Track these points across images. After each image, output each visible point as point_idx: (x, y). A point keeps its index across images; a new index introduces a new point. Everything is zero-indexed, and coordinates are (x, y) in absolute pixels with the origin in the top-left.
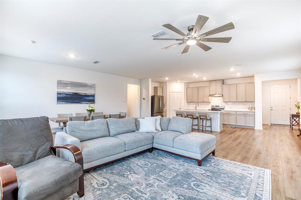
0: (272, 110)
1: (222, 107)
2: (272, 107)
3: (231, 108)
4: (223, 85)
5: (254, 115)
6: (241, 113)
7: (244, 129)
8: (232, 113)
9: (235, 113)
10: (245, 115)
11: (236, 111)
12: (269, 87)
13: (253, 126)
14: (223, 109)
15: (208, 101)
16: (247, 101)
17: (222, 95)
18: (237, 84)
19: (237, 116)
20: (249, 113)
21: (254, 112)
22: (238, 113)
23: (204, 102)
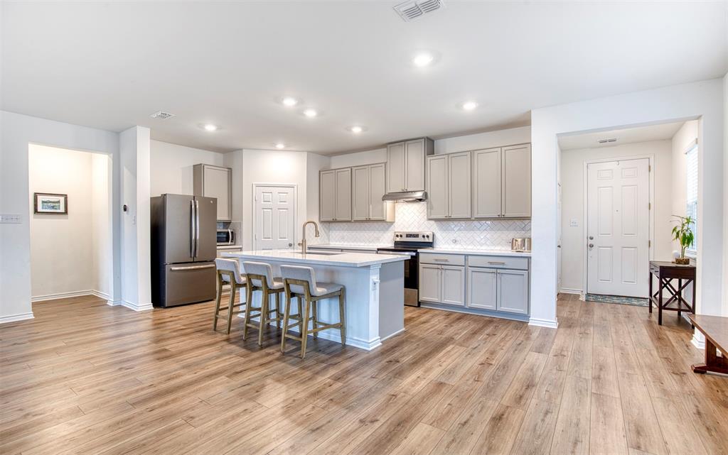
0: (591, 246)
1: (427, 240)
2: (592, 238)
3: (455, 241)
4: (429, 159)
5: (528, 270)
6: (484, 262)
7: (491, 321)
8: (452, 260)
9: (461, 260)
10: (496, 267)
11: (466, 255)
12: (585, 168)
13: (523, 311)
14: (430, 245)
15: (383, 215)
16: (508, 215)
17: (426, 194)
18: (472, 152)
19: (470, 273)
20: (509, 263)
21: (529, 258)
22: (472, 261)
23: (368, 221)
